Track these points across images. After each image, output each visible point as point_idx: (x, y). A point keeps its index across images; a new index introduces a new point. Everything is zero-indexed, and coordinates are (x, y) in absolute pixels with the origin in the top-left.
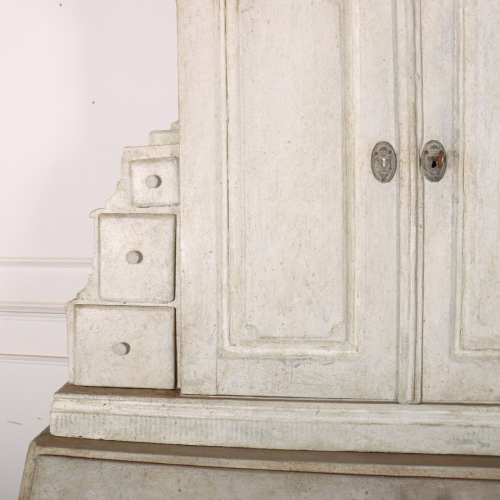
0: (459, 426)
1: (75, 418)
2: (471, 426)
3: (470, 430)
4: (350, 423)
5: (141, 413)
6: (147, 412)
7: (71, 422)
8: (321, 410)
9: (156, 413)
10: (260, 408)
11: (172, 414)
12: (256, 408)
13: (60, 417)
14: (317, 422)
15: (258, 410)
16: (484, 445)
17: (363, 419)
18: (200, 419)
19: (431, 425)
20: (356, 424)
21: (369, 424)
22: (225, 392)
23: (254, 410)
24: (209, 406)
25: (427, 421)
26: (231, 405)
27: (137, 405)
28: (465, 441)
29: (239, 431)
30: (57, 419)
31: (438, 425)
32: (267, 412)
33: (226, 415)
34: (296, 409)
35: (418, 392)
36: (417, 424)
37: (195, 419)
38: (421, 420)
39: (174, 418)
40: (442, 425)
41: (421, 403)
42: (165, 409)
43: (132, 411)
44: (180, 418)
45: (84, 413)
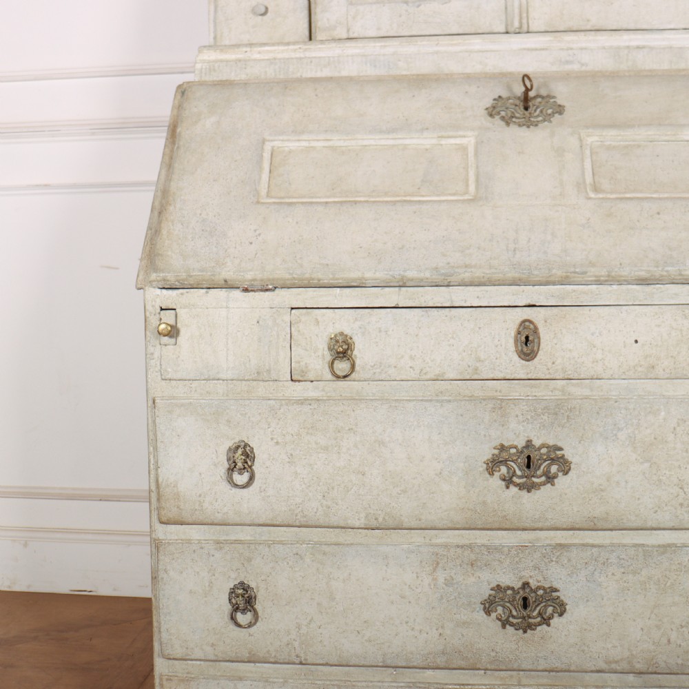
0: (562, 49)
1: (219, 66)
2: (571, 49)
3: (570, 52)
4: (467, 52)
5: (280, 56)
6: (286, 55)
7: (214, 70)
8: (440, 43)
9: (293, 55)
10: (387, 44)
11: (308, 54)
12: (383, 44)
13: (204, 67)
14: (437, 53)
15: (385, 46)
16: (583, 65)
17: (477, 47)
18: (333, 57)
19: (536, 49)
20: (471, 52)
21: (483, 52)
22: (355, 35)
23: (381, 46)
24: (342, 46)
25: (533, 46)
26: (360, 44)
27: (275, 50)
28: (567, 62)
29: (368, 65)
30: (202, 69)
31: (543, 49)
32: (392, 47)
33: (357, 51)
34: (419, 43)
35: (524, 21)
36: (525, 49)
37: (329, 57)
38: (528, 46)
39: (309, 58)
40: (547, 49)
41: (528, 32)
42: (301, 50)
43: (271, 56)
44: (315, 57)
45: (227, 61)
